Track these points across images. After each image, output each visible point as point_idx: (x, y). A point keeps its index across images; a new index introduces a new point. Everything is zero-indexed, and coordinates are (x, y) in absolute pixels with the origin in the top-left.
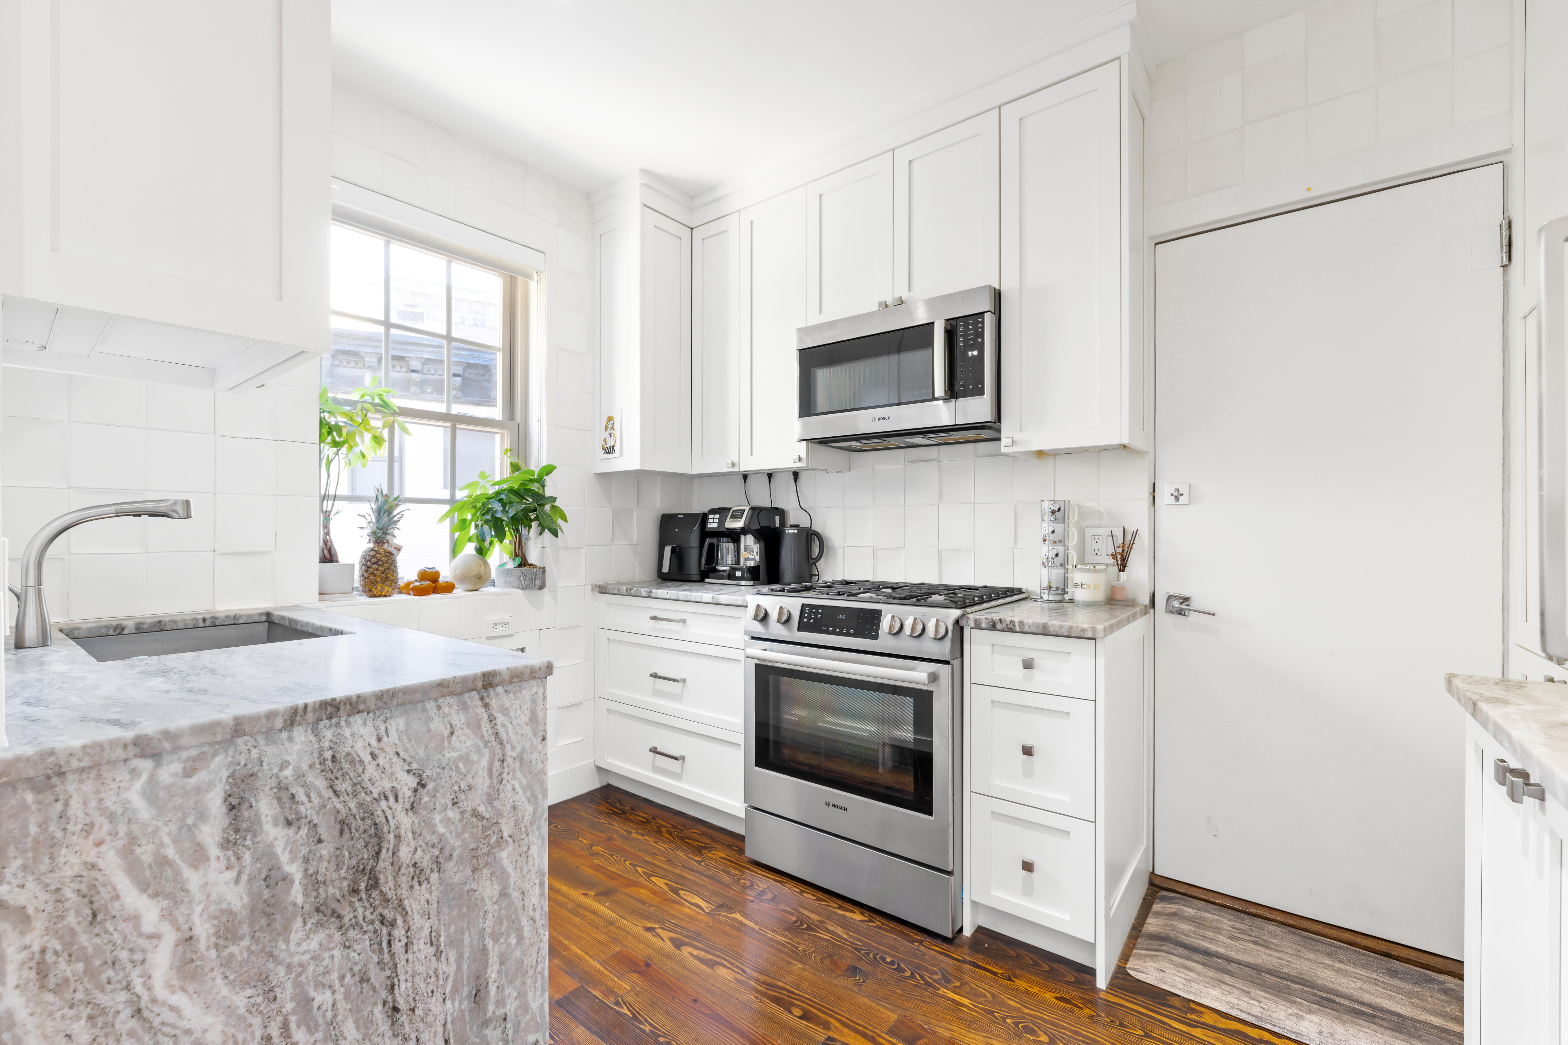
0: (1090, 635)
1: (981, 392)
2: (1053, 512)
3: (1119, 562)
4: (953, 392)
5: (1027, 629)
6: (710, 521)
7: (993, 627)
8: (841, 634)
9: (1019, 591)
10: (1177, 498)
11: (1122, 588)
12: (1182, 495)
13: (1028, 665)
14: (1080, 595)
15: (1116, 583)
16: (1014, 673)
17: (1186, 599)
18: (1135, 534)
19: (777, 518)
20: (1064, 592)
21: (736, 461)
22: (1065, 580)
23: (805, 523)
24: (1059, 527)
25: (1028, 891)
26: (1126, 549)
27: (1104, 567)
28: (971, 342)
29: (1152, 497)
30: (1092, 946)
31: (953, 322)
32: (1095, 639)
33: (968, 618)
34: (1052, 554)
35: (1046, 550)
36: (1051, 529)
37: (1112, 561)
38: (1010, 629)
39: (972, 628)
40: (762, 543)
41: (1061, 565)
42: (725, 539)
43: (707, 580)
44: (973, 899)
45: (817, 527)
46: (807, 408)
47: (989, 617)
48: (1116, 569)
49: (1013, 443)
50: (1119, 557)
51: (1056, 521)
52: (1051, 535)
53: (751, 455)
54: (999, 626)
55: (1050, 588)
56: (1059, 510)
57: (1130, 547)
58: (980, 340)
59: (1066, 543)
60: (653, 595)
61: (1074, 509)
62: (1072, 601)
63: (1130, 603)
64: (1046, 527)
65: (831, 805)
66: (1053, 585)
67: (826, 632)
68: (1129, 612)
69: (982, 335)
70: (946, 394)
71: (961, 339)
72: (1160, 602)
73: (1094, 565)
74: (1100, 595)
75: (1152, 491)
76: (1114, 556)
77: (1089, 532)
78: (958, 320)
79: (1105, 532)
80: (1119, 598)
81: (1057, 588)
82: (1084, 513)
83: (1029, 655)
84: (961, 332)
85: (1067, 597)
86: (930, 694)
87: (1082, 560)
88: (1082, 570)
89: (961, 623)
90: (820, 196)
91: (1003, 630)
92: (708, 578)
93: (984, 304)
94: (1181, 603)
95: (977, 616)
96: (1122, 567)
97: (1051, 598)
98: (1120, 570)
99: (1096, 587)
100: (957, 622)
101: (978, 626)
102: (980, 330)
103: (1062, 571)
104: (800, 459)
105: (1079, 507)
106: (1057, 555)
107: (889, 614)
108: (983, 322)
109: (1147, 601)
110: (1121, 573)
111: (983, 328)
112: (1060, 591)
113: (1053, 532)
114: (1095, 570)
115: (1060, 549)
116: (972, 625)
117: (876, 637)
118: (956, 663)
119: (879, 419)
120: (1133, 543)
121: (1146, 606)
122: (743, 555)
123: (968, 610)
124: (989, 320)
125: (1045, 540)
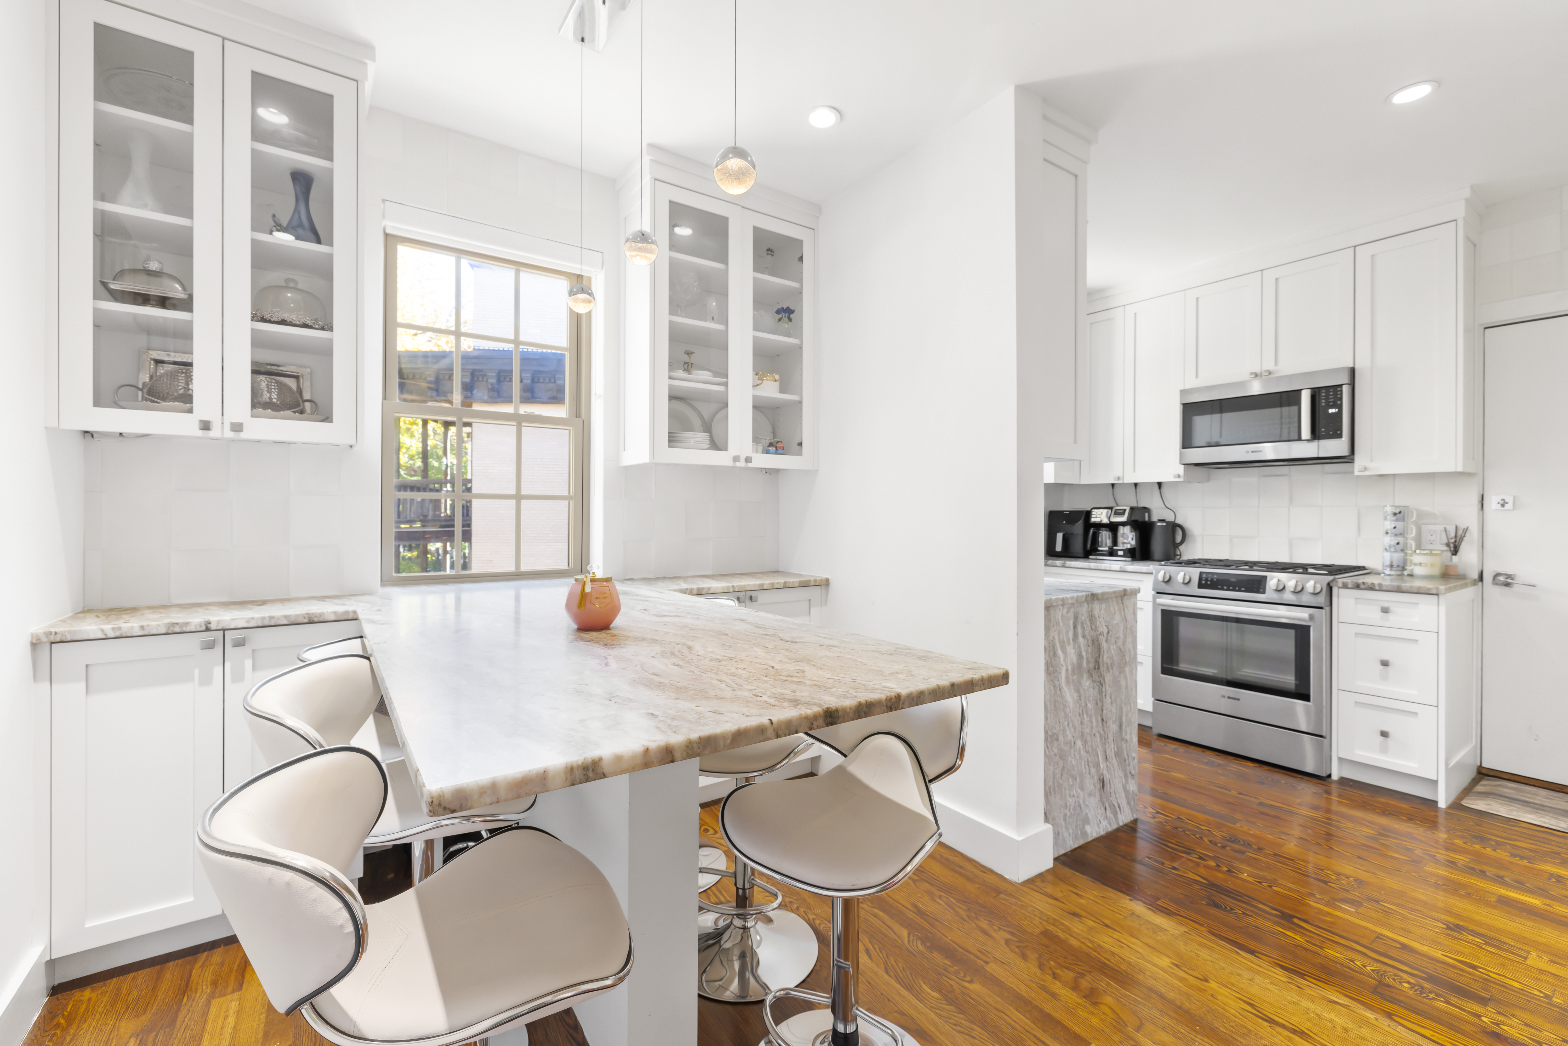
0: (1434, 592)
1: (1340, 436)
2: (1395, 514)
3: (1452, 549)
4: (1316, 435)
5: (1384, 588)
6: (1093, 516)
7: (1357, 587)
8: (1234, 590)
9: (1363, 568)
10: (1503, 506)
11: (1455, 567)
12: (1507, 503)
13: (1385, 610)
14: (1418, 571)
15: (1449, 563)
16: (1373, 614)
17: (1509, 576)
18: (1466, 530)
19: (1147, 515)
20: (1404, 569)
21: (1121, 475)
22: (1405, 561)
23: (1170, 517)
24: (1400, 525)
25: (1384, 750)
26: (1458, 540)
27: (1439, 552)
28: (1331, 404)
29: (1480, 505)
30: (1435, 783)
31: (1317, 390)
32: (1437, 594)
33: (1337, 581)
34: (1394, 542)
35: (1389, 540)
36: (1393, 526)
37: (1446, 548)
38: (1371, 588)
39: (1339, 588)
40: (1138, 532)
41: (1402, 550)
42: (1104, 529)
43: (1091, 557)
44: (1341, 756)
45: (1178, 521)
46: (1187, 442)
47: (1354, 581)
48: (1449, 554)
49: (1365, 469)
50: (1452, 545)
51: (1396, 520)
52: (1394, 530)
53: (1134, 471)
54: (1362, 586)
55: (1391, 566)
56: (1400, 512)
57: (1462, 538)
58: (1339, 402)
59: (1406, 536)
60: (1067, 565)
61: (1413, 513)
62: (1411, 575)
63: (1462, 577)
64: (1389, 525)
65: (1226, 697)
66: (1395, 564)
67: (1222, 589)
68: (1462, 582)
69: (1341, 399)
70: (1311, 437)
71: (1323, 401)
72: (1487, 577)
73: (1431, 550)
74: (1436, 571)
75: (1481, 499)
76: (1448, 545)
77: (1424, 528)
78: (1321, 389)
79: (1440, 528)
80: (1451, 573)
81: (1398, 566)
82: (1421, 515)
83: (1386, 605)
84: (1323, 396)
85: (1406, 573)
86: (1308, 627)
87: (1419, 546)
88: (1420, 554)
89: (1331, 584)
90: (1197, 298)
91: (1366, 589)
92: (1091, 555)
93: (1344, 379)
94: (1507, 578)
95: (1345, 580)
96: (1455, 552)
97: (1393, 573)
98: (1453, 555)
99: (1432, 565)
100: (1328, 584)
101: (1345, 586)
102: (1339, 396)
103: (1401, 555)
104: (1179, 476)
105: (1417, 510)
106: (1398, 544)
107: (1274, 579)
108: (1341, 391)
109: (1476, 576)
110: (1454, 557)
111: (1341, 394)
112: (1400, 569)
113: (1395, 528)
114: (1431, 554)
115: (1401, 539)
116: (1341, 585)
117: (1264, 592)
118: (1328, 609)
119: (1252, 452)
120: (1464, 536)
121: (1475, 580)
122: (1120, 539)
123: (1337, 576)
124: (1346, 390)
125: (1387, 533)
